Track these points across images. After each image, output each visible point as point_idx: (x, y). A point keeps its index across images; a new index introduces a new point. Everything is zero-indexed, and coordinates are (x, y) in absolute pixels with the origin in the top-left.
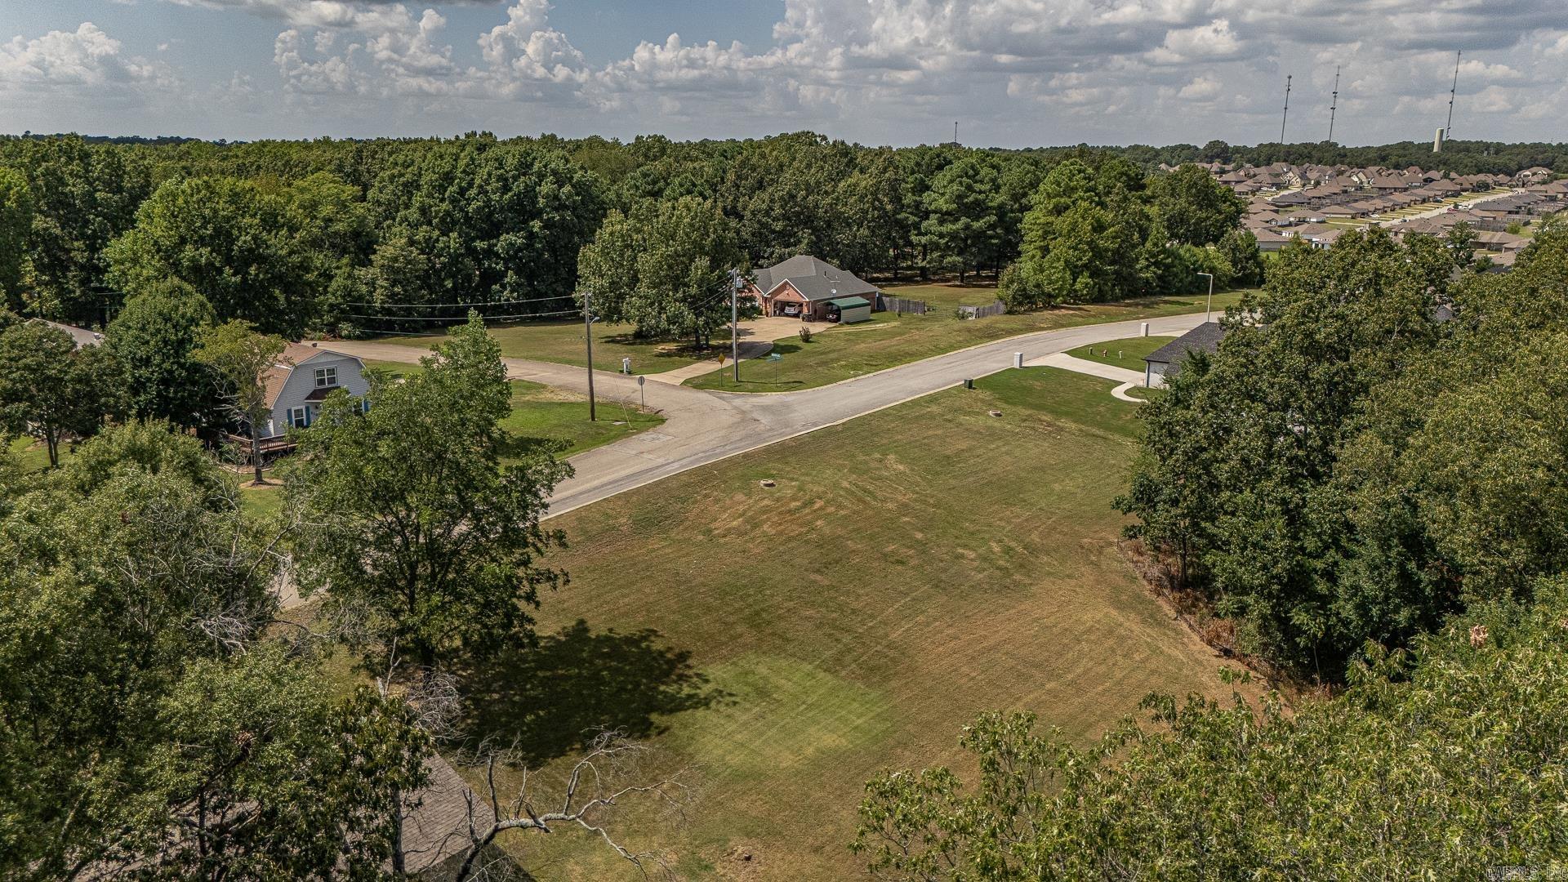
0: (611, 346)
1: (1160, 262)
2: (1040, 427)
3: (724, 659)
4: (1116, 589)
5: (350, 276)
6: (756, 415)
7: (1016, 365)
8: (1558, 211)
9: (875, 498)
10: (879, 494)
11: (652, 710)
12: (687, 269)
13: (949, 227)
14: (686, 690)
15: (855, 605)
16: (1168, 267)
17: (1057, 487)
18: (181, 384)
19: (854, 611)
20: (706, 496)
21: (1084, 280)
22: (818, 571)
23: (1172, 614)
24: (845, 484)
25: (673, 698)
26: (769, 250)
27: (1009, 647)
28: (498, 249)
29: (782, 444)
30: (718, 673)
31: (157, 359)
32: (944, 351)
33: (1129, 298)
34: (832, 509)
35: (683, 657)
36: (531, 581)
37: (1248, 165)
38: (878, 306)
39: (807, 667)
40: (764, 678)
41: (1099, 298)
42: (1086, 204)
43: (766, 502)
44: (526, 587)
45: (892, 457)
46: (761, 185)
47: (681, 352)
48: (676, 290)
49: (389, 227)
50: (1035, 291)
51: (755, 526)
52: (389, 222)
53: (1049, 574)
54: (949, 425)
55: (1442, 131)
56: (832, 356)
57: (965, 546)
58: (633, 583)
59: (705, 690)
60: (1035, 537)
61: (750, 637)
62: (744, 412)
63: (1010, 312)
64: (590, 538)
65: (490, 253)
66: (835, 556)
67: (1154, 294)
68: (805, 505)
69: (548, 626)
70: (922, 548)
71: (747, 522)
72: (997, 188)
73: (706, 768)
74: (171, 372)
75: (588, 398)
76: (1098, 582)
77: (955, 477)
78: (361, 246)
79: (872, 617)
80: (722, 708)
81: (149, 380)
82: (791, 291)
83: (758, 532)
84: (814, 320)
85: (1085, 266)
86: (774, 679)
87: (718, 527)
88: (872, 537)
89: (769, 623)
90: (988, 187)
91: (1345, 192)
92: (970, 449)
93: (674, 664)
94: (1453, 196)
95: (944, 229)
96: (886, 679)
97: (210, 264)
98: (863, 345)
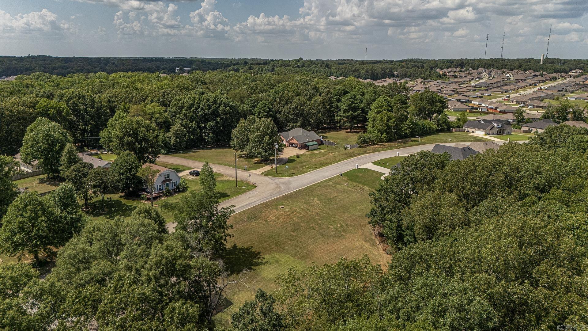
0: (241, 159)
1: (411, 128)
2: (358, 189)
3: (269, 254)
4: (366, 237)
5: (163, 136)
6: (281, 185)
7: (356, 168)
8: (577, 90)
9: (310, 211)
10: (311, 210)
11: (252, 265)
12: (263, 139)
13: (346, 114)
14: (260, 261)
15: (301, 240)
16: (413, 129)
17: (358, 208)
18: (131, 180)
19: (301, 242)
20: (266, 211)
21: (384, 135)
22: (293, 232)
23: (378, 243)
24: (302, 207)
25: (256, 263)
26: (289, 124)
27: (336, 251)
28: (207, 126)
29: (287, 195)
30: (267, 257)
31: (125, 173)
32: (337, 162)
33: (400, 139)
34: (298, 215)
35: (259, 253)
36: (225, 236)
37: (470, 69)
38: (321, 143)
39: (288, 256)
40: (278, 258)
41: (389, 140)
42: (386, 112)
43: (281, 212)
44: (224, 238)
45: (316, 199)
46: (287, 103)
47: (261, 162)
48: (260, 145)
49: (174, 119)
50: (368, 140)
51: (278, 219)
52: (174, 117)
53: (350, 232)
54: (334, 188)
55: (544, 55)
56: (304, 164)
57: (331, 225)
58: (248, 235)
59: (264, 261)
60: (349, 222)
61: (275, 249)
62: (277, 184)
63: (360, 147)
64: (237, 223)
65: (205, 128)
66: (298, 227)
67: (409, 137)
68: (291, 213)
69: (228, 245)
70: (320, 225)
71: (276, 218)
72: (362, 102)
73: (263, 278)
74: (129, 177)
75: (235, 179)
76: (362, 235)
77: (331, 205)
78: (166, 126)
79: (305, 243)
80: (268, 265)
81: (123, 179)
82: (295, 140)
83: (279, 221)
84: (301, 149)
85: (384, 131)
86: (280, 259)
87: (269, 219)
88: (308, 222)
89: (280, 245)
90: (359, 101)
91: (503, 81)
92: (337, 196)
93: (257, 255)
94: (542, 83)
95: (344, 115)
96: (306, 259)
97: (132, 141)
98: (314, 159)
